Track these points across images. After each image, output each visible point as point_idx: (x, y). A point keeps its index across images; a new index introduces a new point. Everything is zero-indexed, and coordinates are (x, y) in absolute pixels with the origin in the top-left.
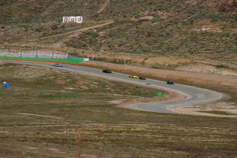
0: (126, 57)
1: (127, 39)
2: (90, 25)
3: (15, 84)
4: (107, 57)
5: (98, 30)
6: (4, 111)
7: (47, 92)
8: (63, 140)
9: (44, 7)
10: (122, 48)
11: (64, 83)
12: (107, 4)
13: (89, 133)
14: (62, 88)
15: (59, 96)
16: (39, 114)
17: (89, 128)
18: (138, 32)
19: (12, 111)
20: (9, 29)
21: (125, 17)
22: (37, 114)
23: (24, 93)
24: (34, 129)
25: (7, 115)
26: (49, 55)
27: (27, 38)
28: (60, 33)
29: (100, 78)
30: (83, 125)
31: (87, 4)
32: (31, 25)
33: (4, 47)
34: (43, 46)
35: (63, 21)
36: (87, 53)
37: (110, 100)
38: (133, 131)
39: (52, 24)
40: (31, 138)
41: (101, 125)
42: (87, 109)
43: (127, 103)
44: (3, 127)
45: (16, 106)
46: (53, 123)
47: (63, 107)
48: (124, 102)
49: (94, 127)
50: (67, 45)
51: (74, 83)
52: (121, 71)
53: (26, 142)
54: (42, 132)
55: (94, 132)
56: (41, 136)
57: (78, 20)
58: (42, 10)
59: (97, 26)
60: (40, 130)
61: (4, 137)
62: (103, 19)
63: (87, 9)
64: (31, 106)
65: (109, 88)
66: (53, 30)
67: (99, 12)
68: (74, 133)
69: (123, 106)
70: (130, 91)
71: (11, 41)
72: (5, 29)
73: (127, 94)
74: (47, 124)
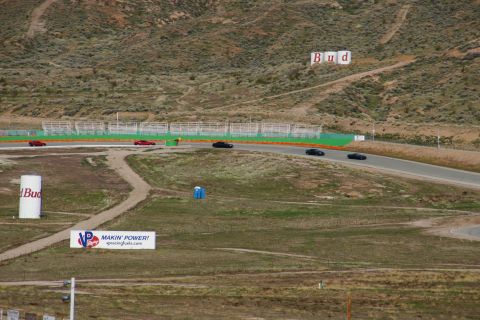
0: (441, 132)
1: (443, 95)
2: (365, 68)
3: (218, 189)
4: (402, 132)
5: (383, 77)
6: (197, 244)
7: (281, 206)
8: (316, 302)
9: (274, 34)
10: (433, 112)
11: (316, 186)
12: (400, 24)
13: (368, 287)
14: (310, 197)
15: (305, 213)
16: (267, 250)
17: (368, 277)
18: (466, 79)
19: (212, 244)
20: (206, 81)
21: (438, 49)
22: (261, 250)
23: (236, 209)
24: (258, 281)
25: (204, 254)
26: (284, 130)
27: (240, 98)
28: (305, 86)
29: (389, 176)
30: (354, 271)
31: (359, 26)
32: (248, 71)
33: (194, 117)
34: (271, 113)
35: (312, 63)
36: (360, 124)
37: (410, 220)
38: (459, 283)
39: (290, 68)
40: (251, 299)
41: (391, 271)
42: (363, 238)
43: (444, 226)
44: (197, 277)
45: (220, 233)
46: (294, 268)
47: (313, 235)
48: (439, 224)
49: (377, 276)
50: (321, 111)
51: (335, 186)
52: (430, 161)
53: (241, 307)
54: (273, 286)
55: (378, 285)
56: (271, 294)
57: (342, 58)
58: (269, 41)
59: (380, 70)
60: (270, 282)
61: (198, 297)
62: (393, 54)
63: (359, 35)
64: (249, 234)
65: (406, 196)
66: (292, 79)
67: (385, 42)
68: (338, 287)
69: (436, 232)
70: (451, 201)
71: (209, 105)
72: (197, 81)
73: (445, 207)
74: (283, 271)
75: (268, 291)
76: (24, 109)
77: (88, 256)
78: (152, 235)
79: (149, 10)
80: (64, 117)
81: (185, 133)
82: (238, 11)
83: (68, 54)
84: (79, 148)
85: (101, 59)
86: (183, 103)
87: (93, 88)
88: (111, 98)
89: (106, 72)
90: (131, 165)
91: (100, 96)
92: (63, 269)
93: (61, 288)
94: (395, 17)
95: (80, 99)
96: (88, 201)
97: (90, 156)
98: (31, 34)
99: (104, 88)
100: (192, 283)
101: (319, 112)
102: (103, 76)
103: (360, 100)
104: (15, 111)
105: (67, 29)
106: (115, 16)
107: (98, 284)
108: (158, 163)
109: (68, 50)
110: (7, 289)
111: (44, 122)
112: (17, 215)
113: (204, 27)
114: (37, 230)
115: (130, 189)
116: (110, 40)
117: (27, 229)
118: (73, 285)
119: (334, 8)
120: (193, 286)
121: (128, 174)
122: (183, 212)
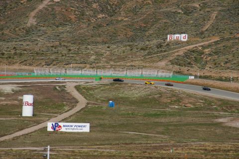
0: (232, 75)
1: (233, 56)
2: (194, 43)
4: (213, 75)
5: (204, 47)
6: (110, 130)
7: (152, 111)
9: (149, 25)
10: (228, 65)
11: (170, 101)
12: (212, 21)
13: (196, 152)
14: (167, 107)
15: (164, 114)
16: (145, 133)
17: (196, 147)
19: (118, 130)
20: (115, 48)
22: (143, 133)
23: (130, 112)
24: (140, 148)
25: (113, 135)
26: (154, 73)
27: (132, 57)
28: (165, 51)
29: (206, 96)
30: (189, 144)
31: (191, 22)
32: (136, 44)
33: (109, 66)
34: (148, 65)
35: (168, 40)
36: (192, 71)
37: (216, 118)
39: (157, 42)
40: (137, 157)
41: (207, 144)
42: (193, 127)
43: (234, 121)
44: (111, 146)
45: (122, 124)
46: (159, 142)
47: (168, 125)
48: (231, 121)
49: (200, 146)
50: (172, 64)
51: (179, 101)
52: (227, 89)
54: (148, 151)
55: (201, 151)
56: (147, 155)
57: (183, 37)
58: (147, 29)
59: (202, 44)
60: (147, 149)
61: (110, 156)
62: (209, 36)
63: (192, 26)
64: (136, 125)
65: (215, 106)
66: (158, 48)
67: (205, 30)
68: (180, 152)
69: (230, 124)
70: (237, 109)
71: (117, 61)
72: (111, 48)
73: (234, 112)
74: (153, 143)
75: (146, 153)
76: (25, 62)
77: (56, 135)
78: (88, 125)
79: (87, 13)
80: (45, 66)
81: (105, 74)
82: (131, 14)
83: (47, 35)
84: (52, 82)
85: (64, 37)
86: (104, 59)
87: (59, 52)
88: (69, 57)
89: (66, 44)
90: (78, 90)
91: (63, 56)
92: (44, 142)
93: (43, 151)
94: (210, 17)
95: (53, 57)
96: (56, 108)
97: (58, 86)
98: (29, 25)
99: (65, 52)
100: (108, 149)
101: (171, 64)
102: (64, 46)
103: (192, 58)
104: (20, 63)
105: (47, 23)
106: (70, 16)
107: (61, 149)
108: (91, 89)
109: (47, 33)
110: (16, 151)
111: (35, 68)
112: (21, 114)
113: (115, 22)
114: (31, 122)
115: (77, 102)
116: (68, 28)
117: (26, 122)
118: (49, 150)
119: (179, 13)
120: (108, 150)
121: (76, 94)
122: (104, 113)
